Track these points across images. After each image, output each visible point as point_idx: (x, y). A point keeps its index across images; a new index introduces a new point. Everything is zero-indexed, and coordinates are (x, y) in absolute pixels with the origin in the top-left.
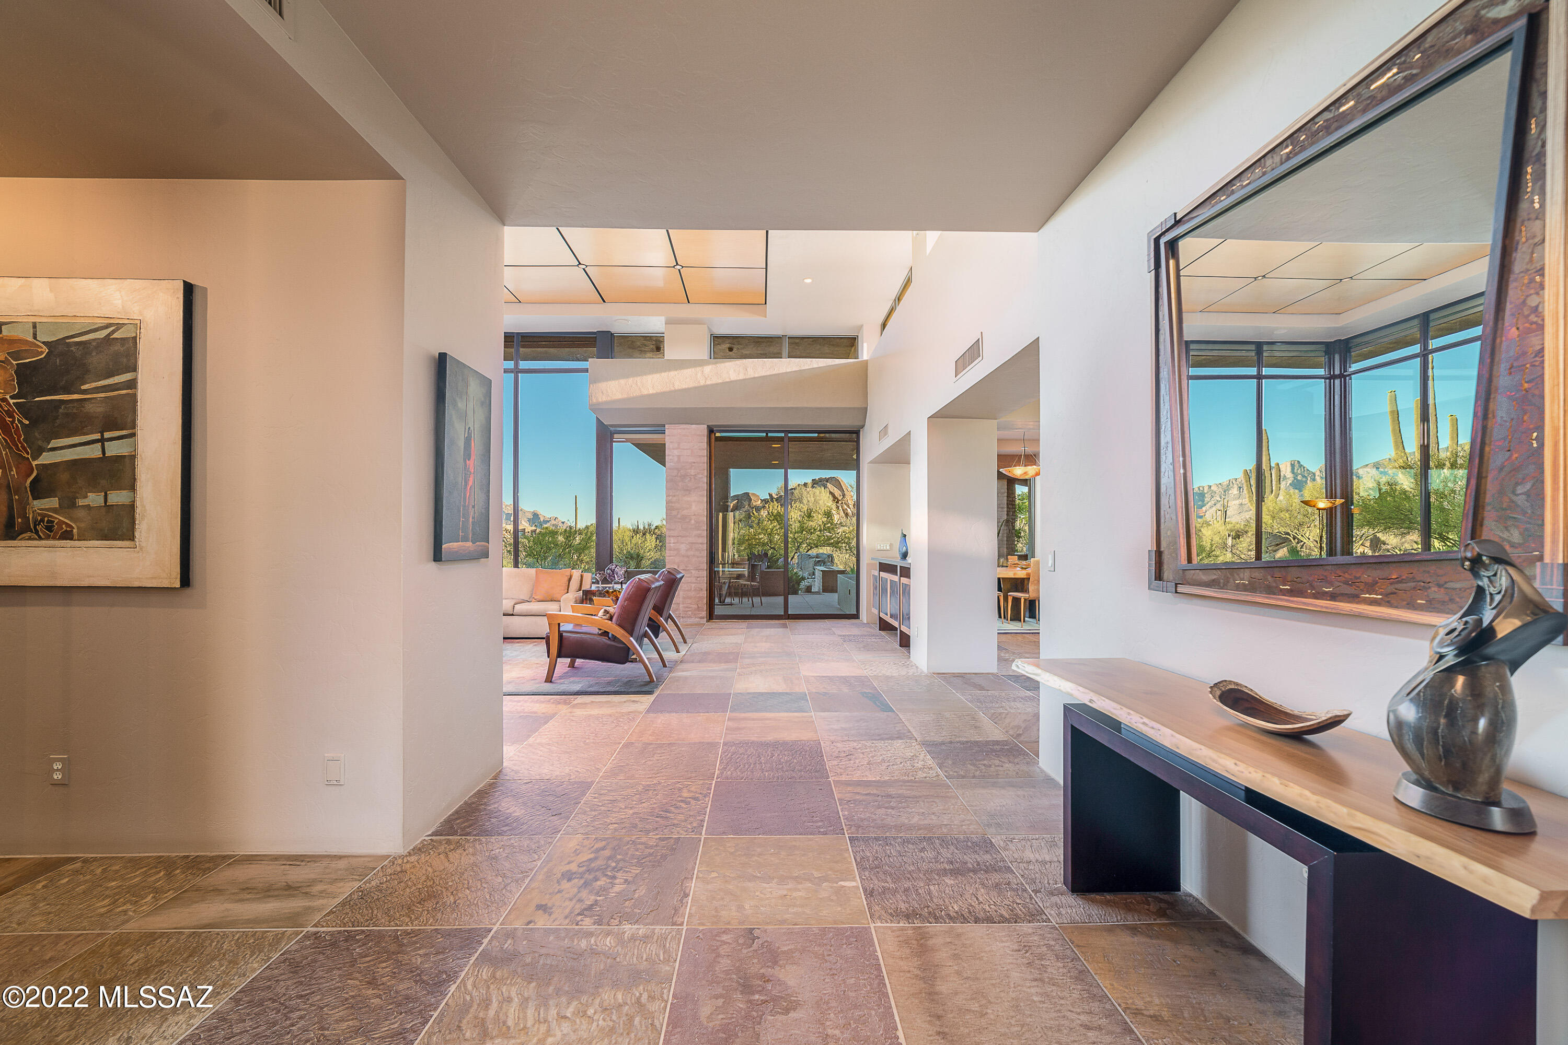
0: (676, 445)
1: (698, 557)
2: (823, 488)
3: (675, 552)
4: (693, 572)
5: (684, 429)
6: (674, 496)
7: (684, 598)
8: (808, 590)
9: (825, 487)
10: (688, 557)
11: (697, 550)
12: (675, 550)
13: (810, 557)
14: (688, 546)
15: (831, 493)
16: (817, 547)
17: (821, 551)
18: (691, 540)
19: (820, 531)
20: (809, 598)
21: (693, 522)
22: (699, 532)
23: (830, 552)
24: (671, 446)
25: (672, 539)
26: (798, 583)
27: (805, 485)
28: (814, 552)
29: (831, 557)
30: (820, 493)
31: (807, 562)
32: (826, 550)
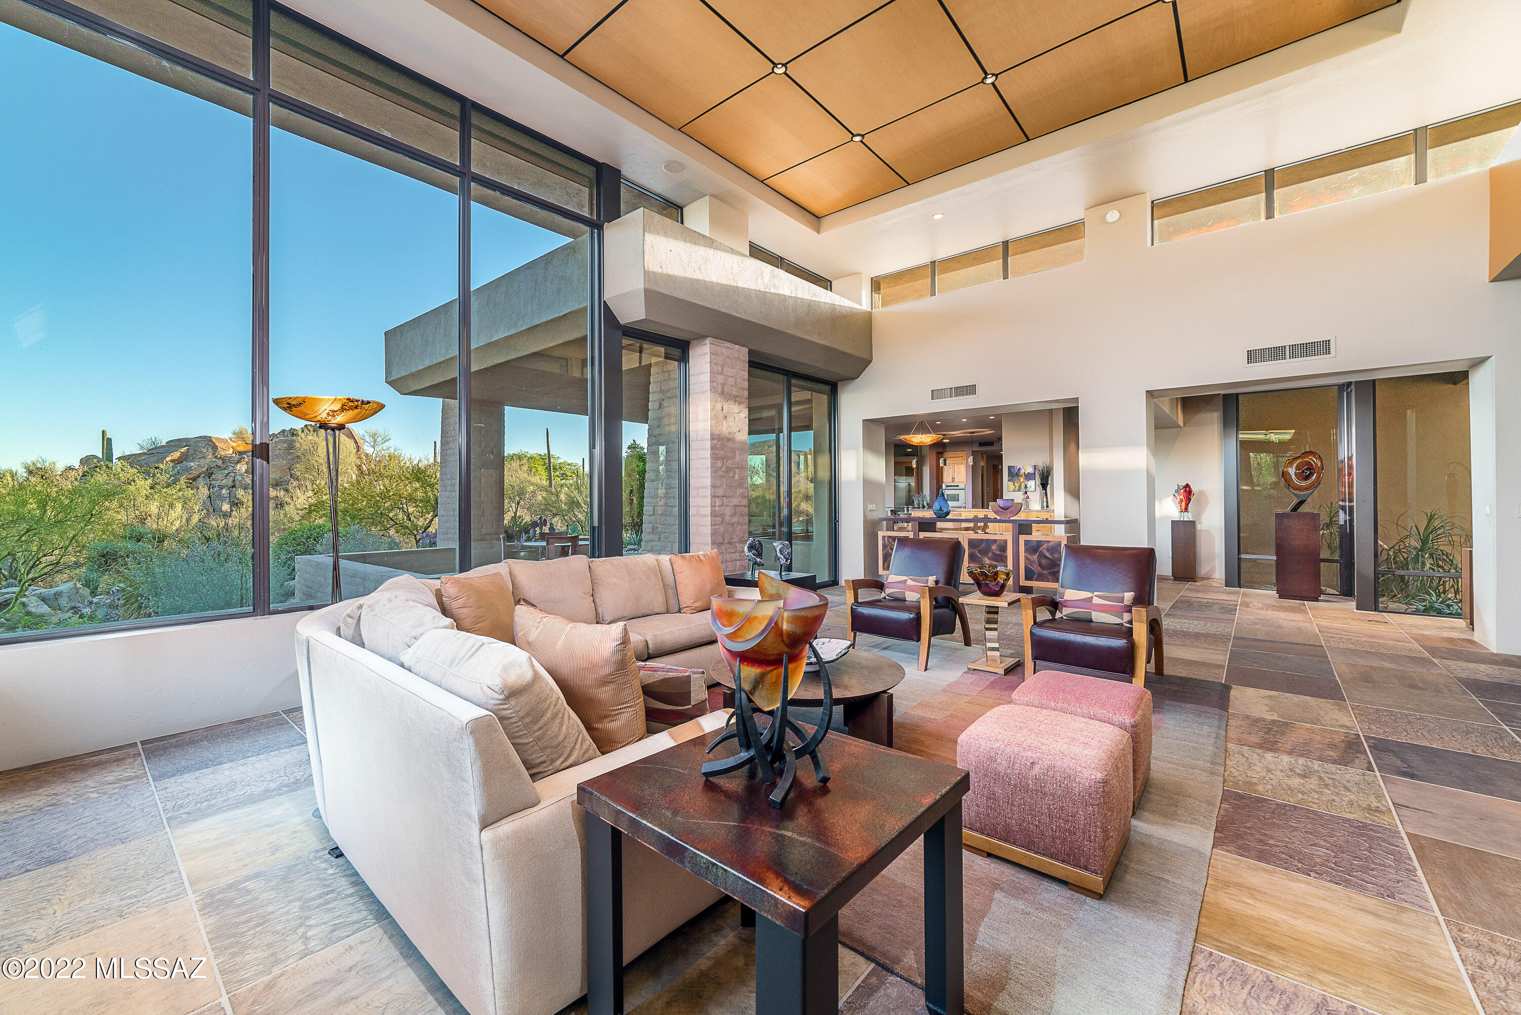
3: (721, 519)
12: (720, 516)
14: (733, 510)
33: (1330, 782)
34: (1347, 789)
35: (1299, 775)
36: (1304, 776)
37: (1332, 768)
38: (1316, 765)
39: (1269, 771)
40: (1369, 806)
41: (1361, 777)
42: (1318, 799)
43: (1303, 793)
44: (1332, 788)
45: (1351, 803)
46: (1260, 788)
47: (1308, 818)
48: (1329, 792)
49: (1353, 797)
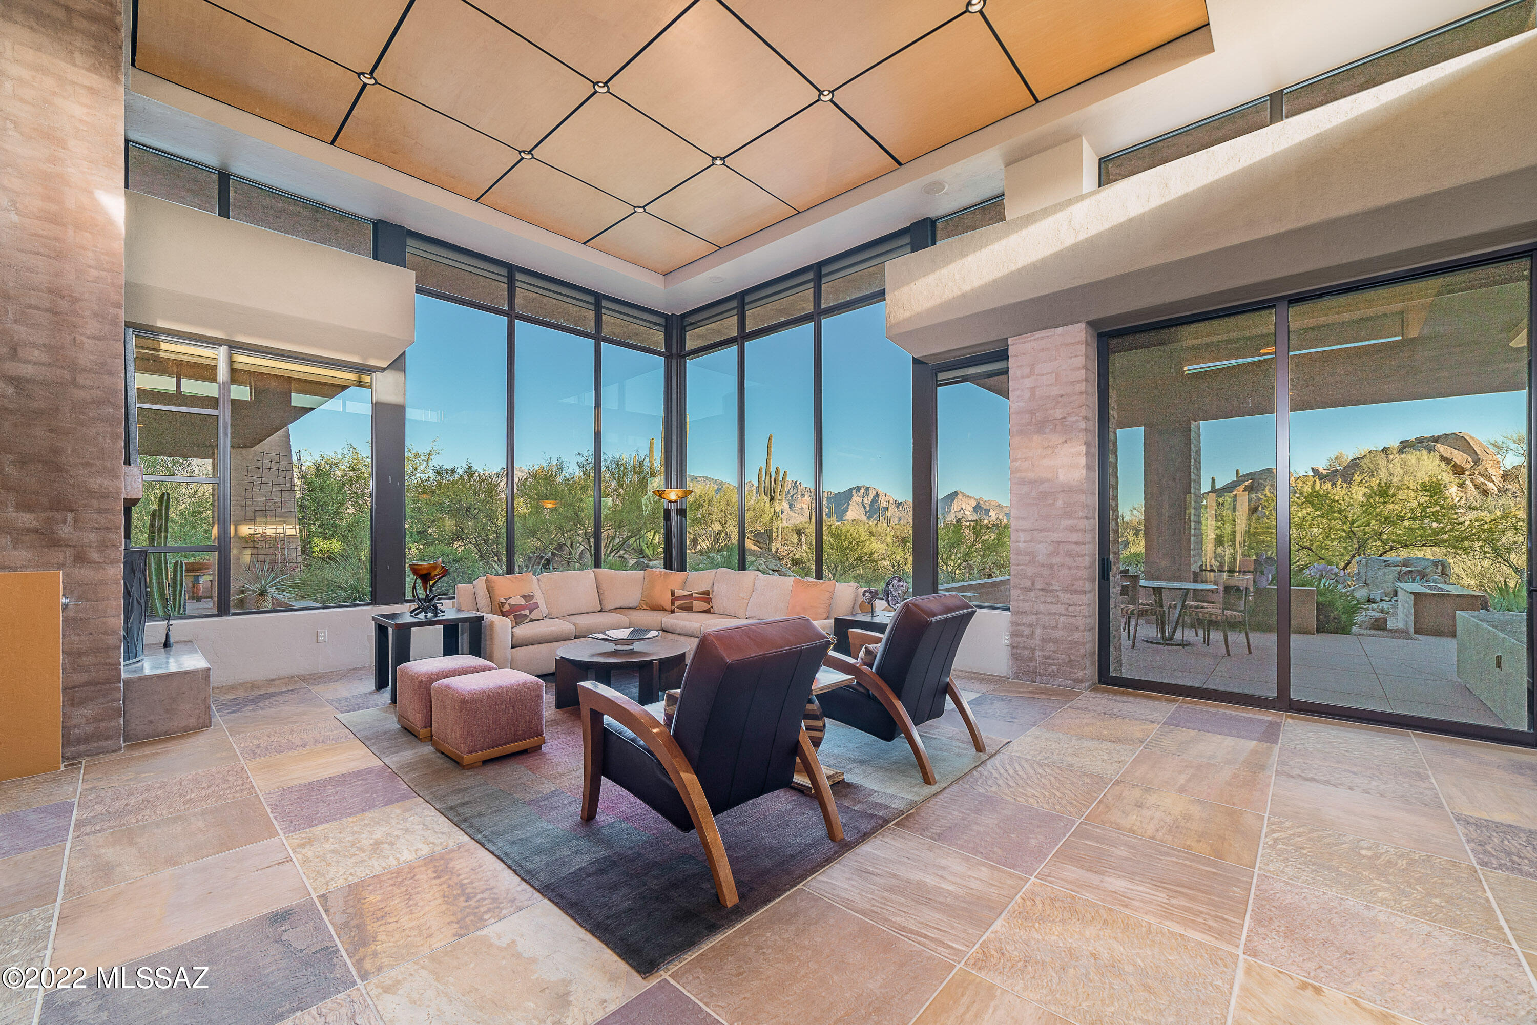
0: (1027, 370)
1: (1070, 568)
2: (1425, 453)
3: (1027, 558)
4: (1061, 595)
5: (1042, 338)
6: (1026, 459)
7: (1044, 640)
8: (1379, 625)
9: (1430, 450)
10: (1051, 567)
11: (1069, 554)
12: (1027, 554)
13: (1387, 564)
14: (1051, 548)
15: (1442, 458)
16: (1406, 546)
17: (1420, 554)
18: (1055, 536)
19: (1413, 519)
20: (1378, 645)
21: (1059, 503)
22: (1071, 522)
23: (1443, 557)
24: (1019, 373)
25: (1021, 535)
26: (1352, 611)
27: (1385, 451)
28: (1391, 556)
29: (1443, 568)
30: (1418, 460)
31: (1380, 572)
32: (1427, 553)
33: (353, 851)
34: (335, 852)
35: (382, 843)
36: (377, 843)
37: (362, 873)
38: (377, 865)
39: (407, 830)
40: (311, 846)
41: (328, 877)
42: (353, 827)
43: (366, 825)
44: (348, 845)
45: (326, 838)
46: (398, 811)
47: (350, 809)
48: (347, 839)
49: (327, 846)
